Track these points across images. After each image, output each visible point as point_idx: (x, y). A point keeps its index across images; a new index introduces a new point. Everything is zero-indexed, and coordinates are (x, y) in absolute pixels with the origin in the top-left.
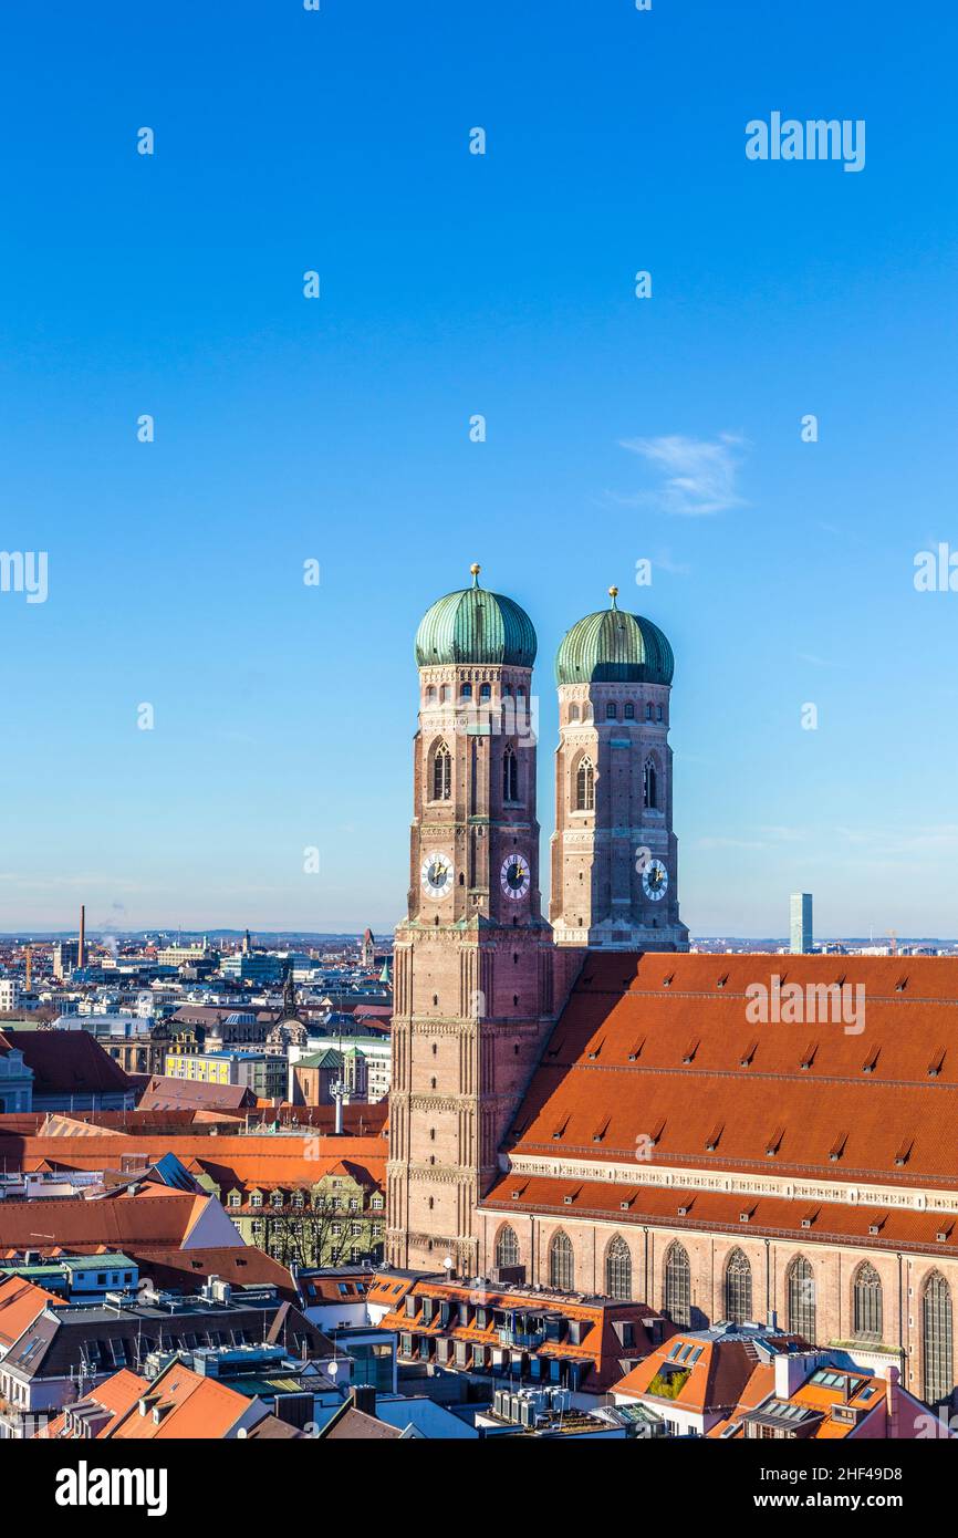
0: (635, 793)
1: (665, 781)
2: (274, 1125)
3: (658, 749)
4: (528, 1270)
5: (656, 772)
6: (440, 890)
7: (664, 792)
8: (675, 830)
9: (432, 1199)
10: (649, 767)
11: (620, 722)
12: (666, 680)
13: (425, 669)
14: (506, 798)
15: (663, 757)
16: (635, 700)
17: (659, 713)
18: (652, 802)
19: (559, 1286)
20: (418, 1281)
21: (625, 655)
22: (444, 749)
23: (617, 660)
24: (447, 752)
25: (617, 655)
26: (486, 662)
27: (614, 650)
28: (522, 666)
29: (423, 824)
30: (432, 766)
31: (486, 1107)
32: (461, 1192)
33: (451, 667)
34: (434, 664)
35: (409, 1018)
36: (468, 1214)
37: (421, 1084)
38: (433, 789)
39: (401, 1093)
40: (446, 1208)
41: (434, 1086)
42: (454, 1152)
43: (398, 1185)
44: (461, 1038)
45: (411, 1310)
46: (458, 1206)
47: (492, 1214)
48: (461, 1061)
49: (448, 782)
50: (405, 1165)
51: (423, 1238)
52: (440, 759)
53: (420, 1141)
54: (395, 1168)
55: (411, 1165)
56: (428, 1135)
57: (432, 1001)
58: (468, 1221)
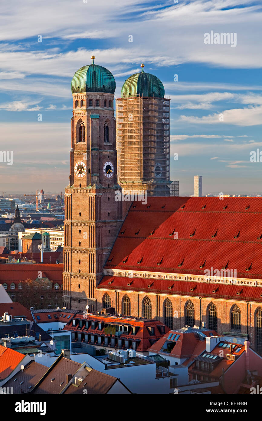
4: (115, 309)
6: (81, 175)
9: (79, 285)
13: (75, 94)
14: (105, 141)
19: (126, 314)
20: (77, 314)
21: (147, 89)
22: (82, 124)
23: (144, 91)
24: (84, 125)
25: (144, 89)
26: (97, 92)
27: (143, 87)
28: (110, 93)
29: (75, 151)
30: (78, 130)
31: (98, 252)
32: (90, 282)
33: (85, 94)
34: (78, 92)
35: (70, 221)
36: (93, 290)
37: (75, 244)
38: (79, 138)
39: (68, 247)
40: (85, 288)
41: (80, 245)
42: (88, 268)
43: (67, 280)
44: (90, 228)
45: (74, 324)
46: (89, 287)
47: (101, 290)
48: (90, 236)
49: (84, 135)
50: (70, 273)
51: (76, 299)
52: (81, 127)
53: (75, 265)
54: (66, 274)
55: (72, 273)
56: (78, 262)
57: (79, 215)
58: (93, 292)
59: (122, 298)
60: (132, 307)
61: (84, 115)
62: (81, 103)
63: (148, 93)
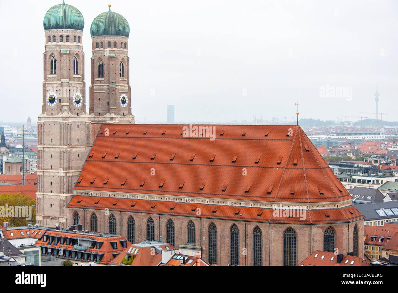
0: (117, 72)
1: (127, 68)
3: (124, 58)
4: (83, 226)
5: (124, 65)
6: (53, 104)
7: (127, 72)
8: (130, 84)
9: (51, 205)
10: (122, 64)
11: (112, 49)
12: (127, 35)
13: (47, 31)
14: (74, 74)
15: (126, 60)
16: (117, 41)
17: (125, 45)
18: (122, 75)
20: (47, 230)
21: (114, 27)
22: (54, 58)
23: (111, 28)
24: (55, 59)
25: (111, 27)
26: (67, 28)
27: (110, 25)
28: (79, 30)
29: (47, 82)
30: (50, 63)
31: (68, 175)
32: (61, 202)
33: (56, 30)
34: (50, 29)
35: (43, 146)
36: (63, 209)
37: (47, 167)
38: (50, 71)
39: (41, 170)
40: (56, 207)
41: (52, 168)
42: (59, 189)
43: (40, 200)
44: (60, 152)
45: (45, 240)
46: (60, 206)
47: (71, 209)
48: (60, 160)
49: (55, 68)
50: (42, 193)
51: (48, 217)
52: (52, 61)
53: (47, 186)
54: (39, 195)
55: (45, 193)
56: (50, 184)
57: (50, 141)
58: (63, 211)
59: (90, 216)
60: (98, 224)
61: (55, 49)
62: (52, 38)
63: (115, 30)
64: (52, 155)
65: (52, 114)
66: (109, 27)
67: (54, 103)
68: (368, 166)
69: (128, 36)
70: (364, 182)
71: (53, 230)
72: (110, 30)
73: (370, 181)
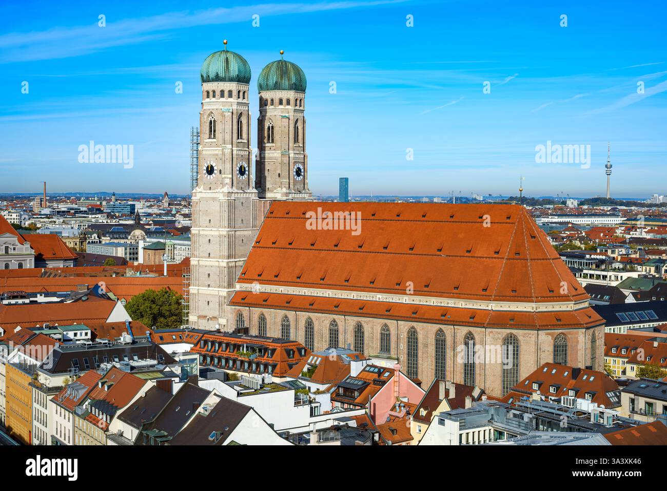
2: (139, 272)
4: (250, 329)
5: (299, 128)
6: (211, 176)
8: (307, 152)
9: (208, 302)
11: (284, 107)
13: (205, 84)
14: (238, 138)
15: (302, 121)
16: (290, 98)
17: (301, 103)
18: (297, 140)
19: (262, 335)
20: (205, 334)
21: (287, 79)
23: (284, 81)
24: (214, 119)
26: (230, 81)
27: (282, 77)
28: (245, 83)
29: (204, 149)
30: (208, 124)
31: (231, 265)
32: (221, 299)
33: (216, 84)
34: (208, 82)
35: (199, 229)
36: (223, 307)
37: (204, 255)
38: (208, 134)
39: (196, 259)
40: (214, 305)
41: (209, 256)
42: (218, 283)
43: (194, 296)
44: (220, 236)
45: (202, 346)
46: (219, 304)
47: (233, 307)
48: (220, 246)
49: (215, 131)
50: (197, 288)
51: (205, 317)
52: (211, 122)
53: (204, 278)
54: (193, 289)
55: (199, 288)
56: (207, 276)
57: (208, 222)
58: (223, 310)
59: (257, 316)
60: (268, 327)
61: (215, 107)
62: (211, 94)
63: (289, 84)
64: (210, 240)
65: (210, 188)
66: (282, 79)
67: (213, 174)
68: (604, 257)
69: (304, 91)
70: (598, 277)
71: (212, 333)
72: (282, 83)
73: (606, 276)
